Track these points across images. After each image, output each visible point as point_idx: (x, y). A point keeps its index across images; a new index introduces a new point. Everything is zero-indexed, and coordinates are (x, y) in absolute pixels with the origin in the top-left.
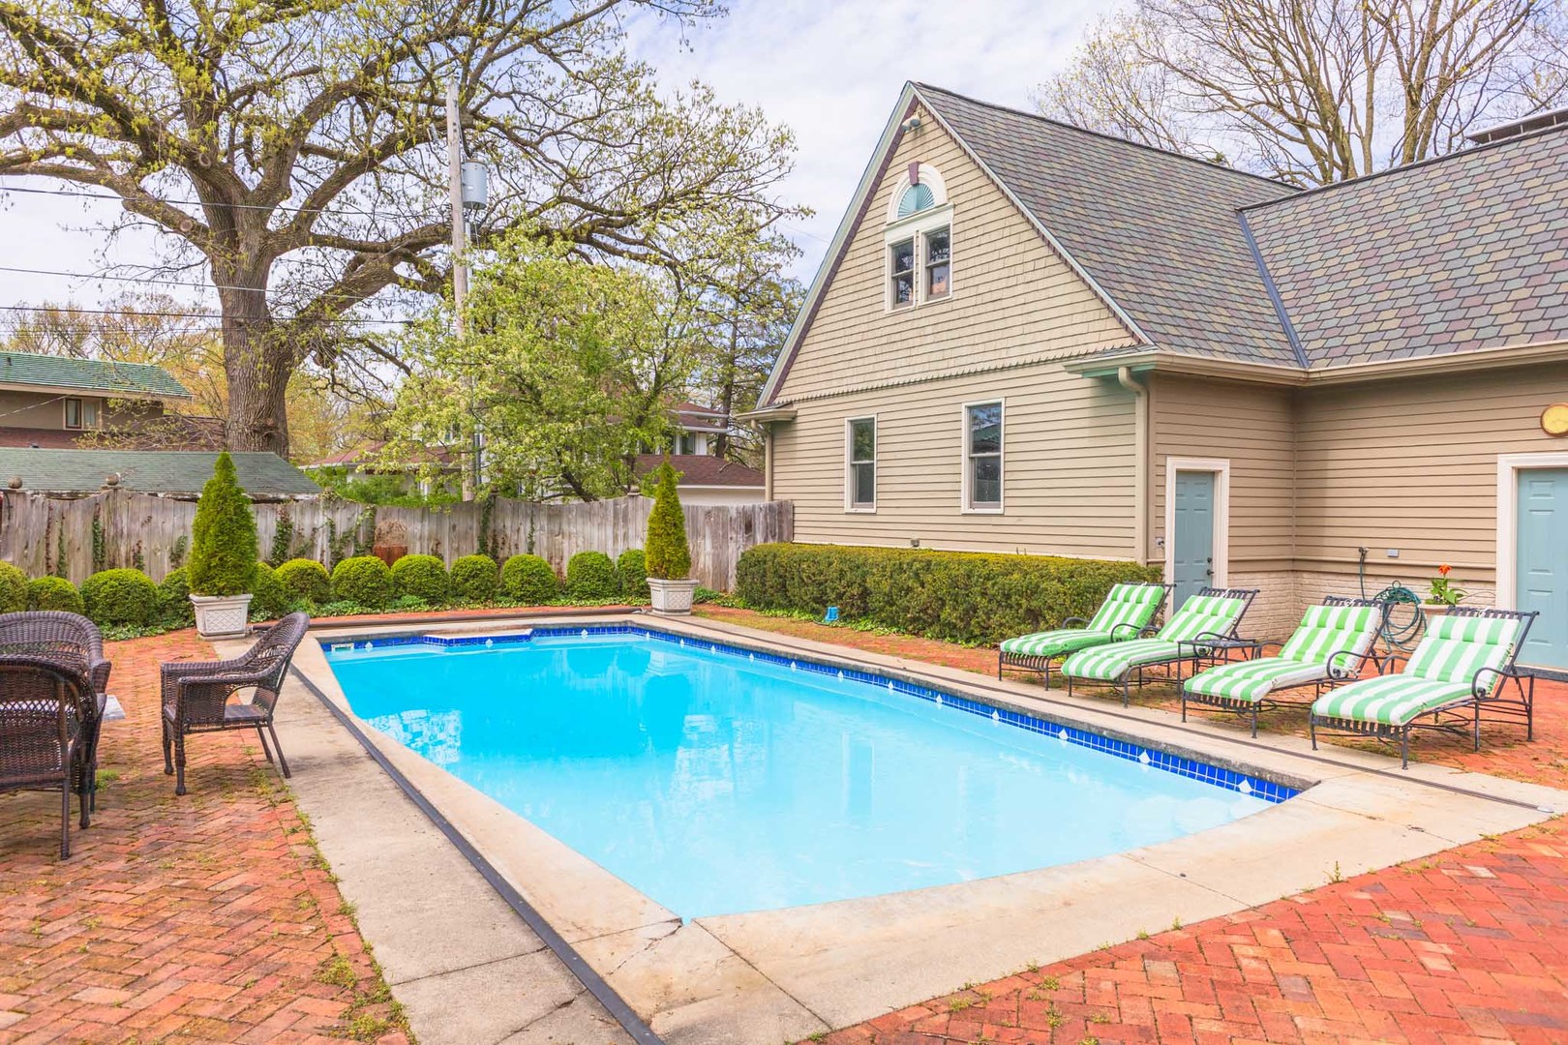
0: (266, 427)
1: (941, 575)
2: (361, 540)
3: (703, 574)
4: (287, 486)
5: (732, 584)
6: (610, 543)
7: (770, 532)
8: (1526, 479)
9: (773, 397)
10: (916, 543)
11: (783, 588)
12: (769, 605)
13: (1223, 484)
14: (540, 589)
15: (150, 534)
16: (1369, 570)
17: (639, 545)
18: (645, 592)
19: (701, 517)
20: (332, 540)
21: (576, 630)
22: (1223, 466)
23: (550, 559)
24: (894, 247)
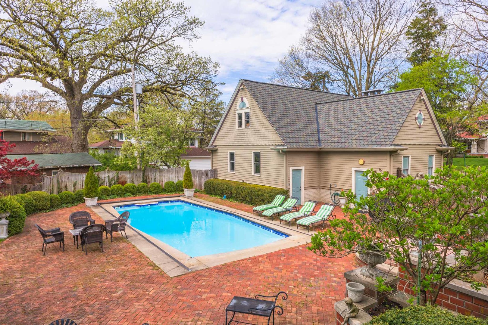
0: (83, 145)
1: (246, 190)
2: (115, 179)
3: (196, 185)
4: (92, 162)
5: (203, 188)
6: (174, 178)
7: (212, 176)
8: (357, 172)
9: (213, 144)
10: (243, 181)
11: (214, 191)
12: (211, 194)
13: (303, 171)
14: (158, 190)
15: (69, 181)
16: (332, 189)
17: (182, 179)
18: (183, 191)
19: (196, 172)
20: (109, 180)
21: (168, 202)
22: (303, 168)
23: (160, 182)
24: (238, 114)
